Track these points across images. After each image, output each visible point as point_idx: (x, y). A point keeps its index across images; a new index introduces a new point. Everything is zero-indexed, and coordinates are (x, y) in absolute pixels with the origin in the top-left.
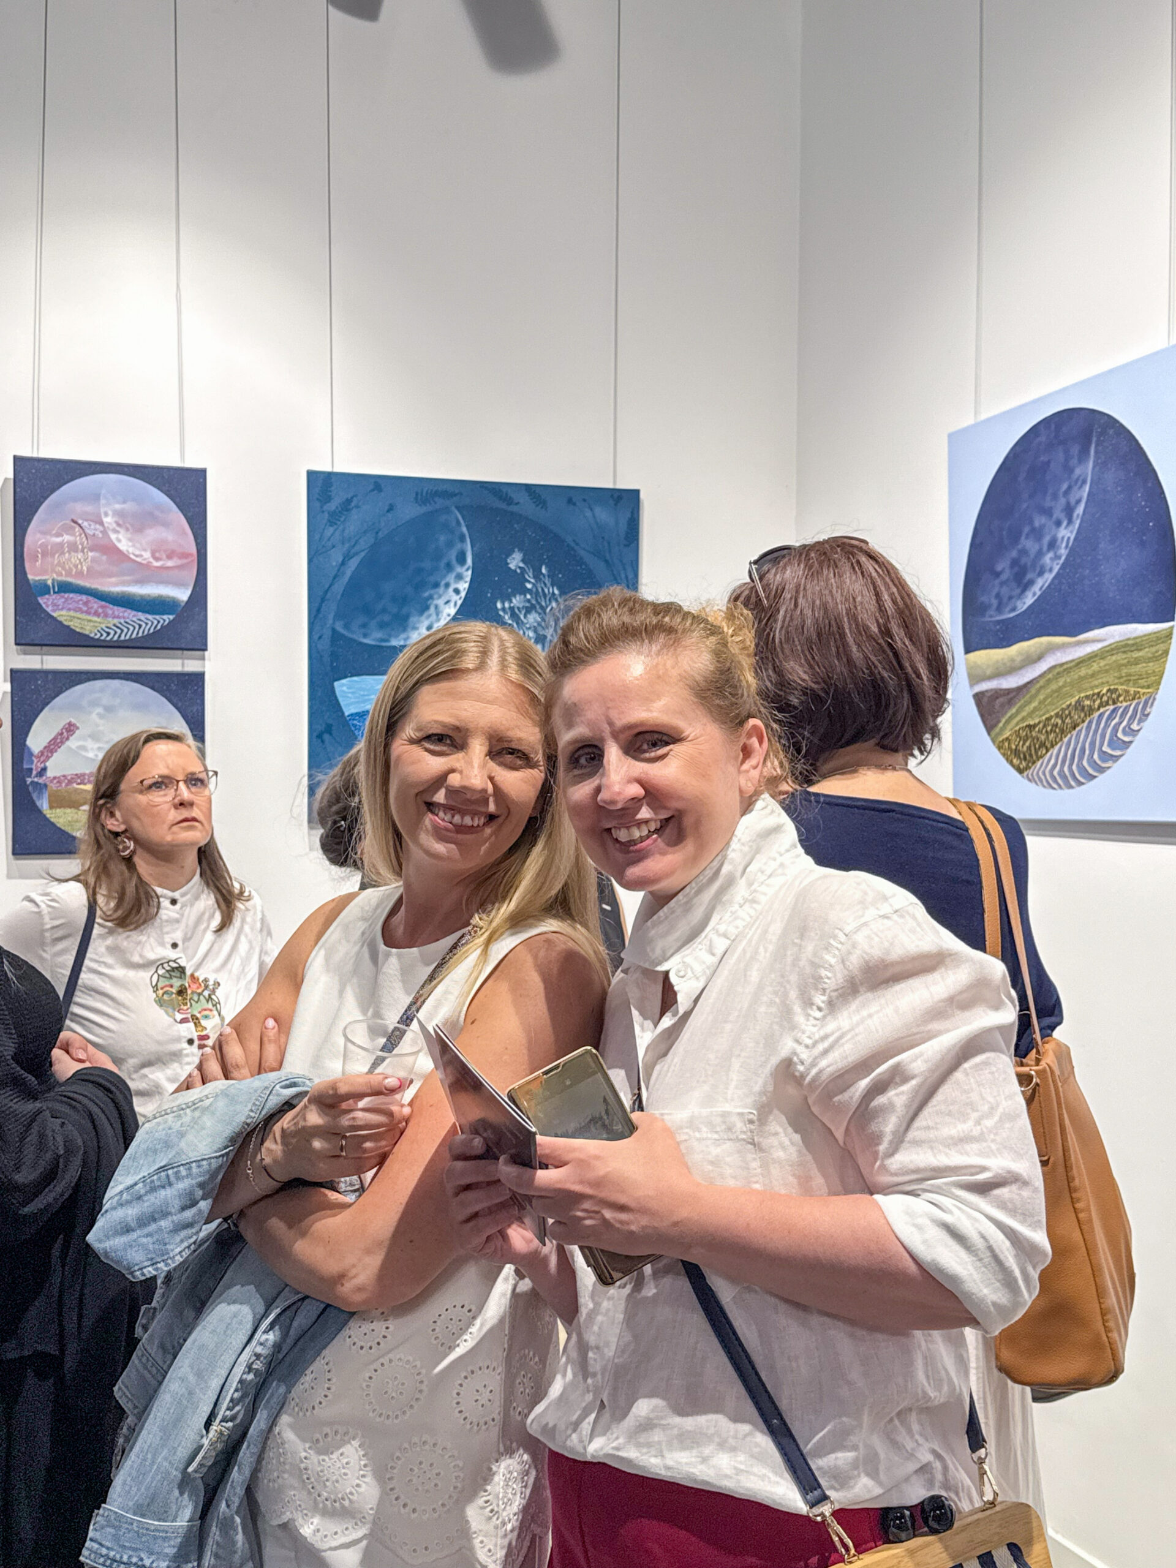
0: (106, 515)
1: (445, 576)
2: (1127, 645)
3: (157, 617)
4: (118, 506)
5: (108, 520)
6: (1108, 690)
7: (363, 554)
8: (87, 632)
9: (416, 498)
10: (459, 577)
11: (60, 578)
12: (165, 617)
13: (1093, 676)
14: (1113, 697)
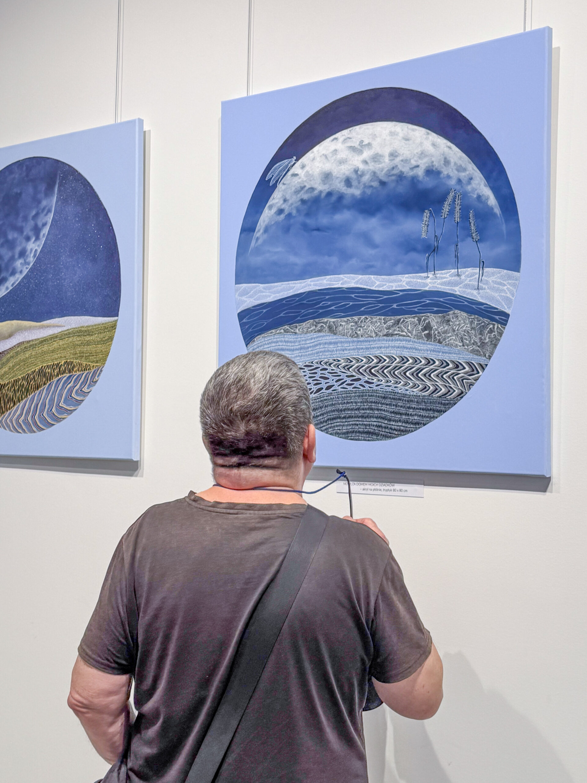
2: (81, 331)
6: (65, 363)
13: (53, 351)
14: (70, 367)
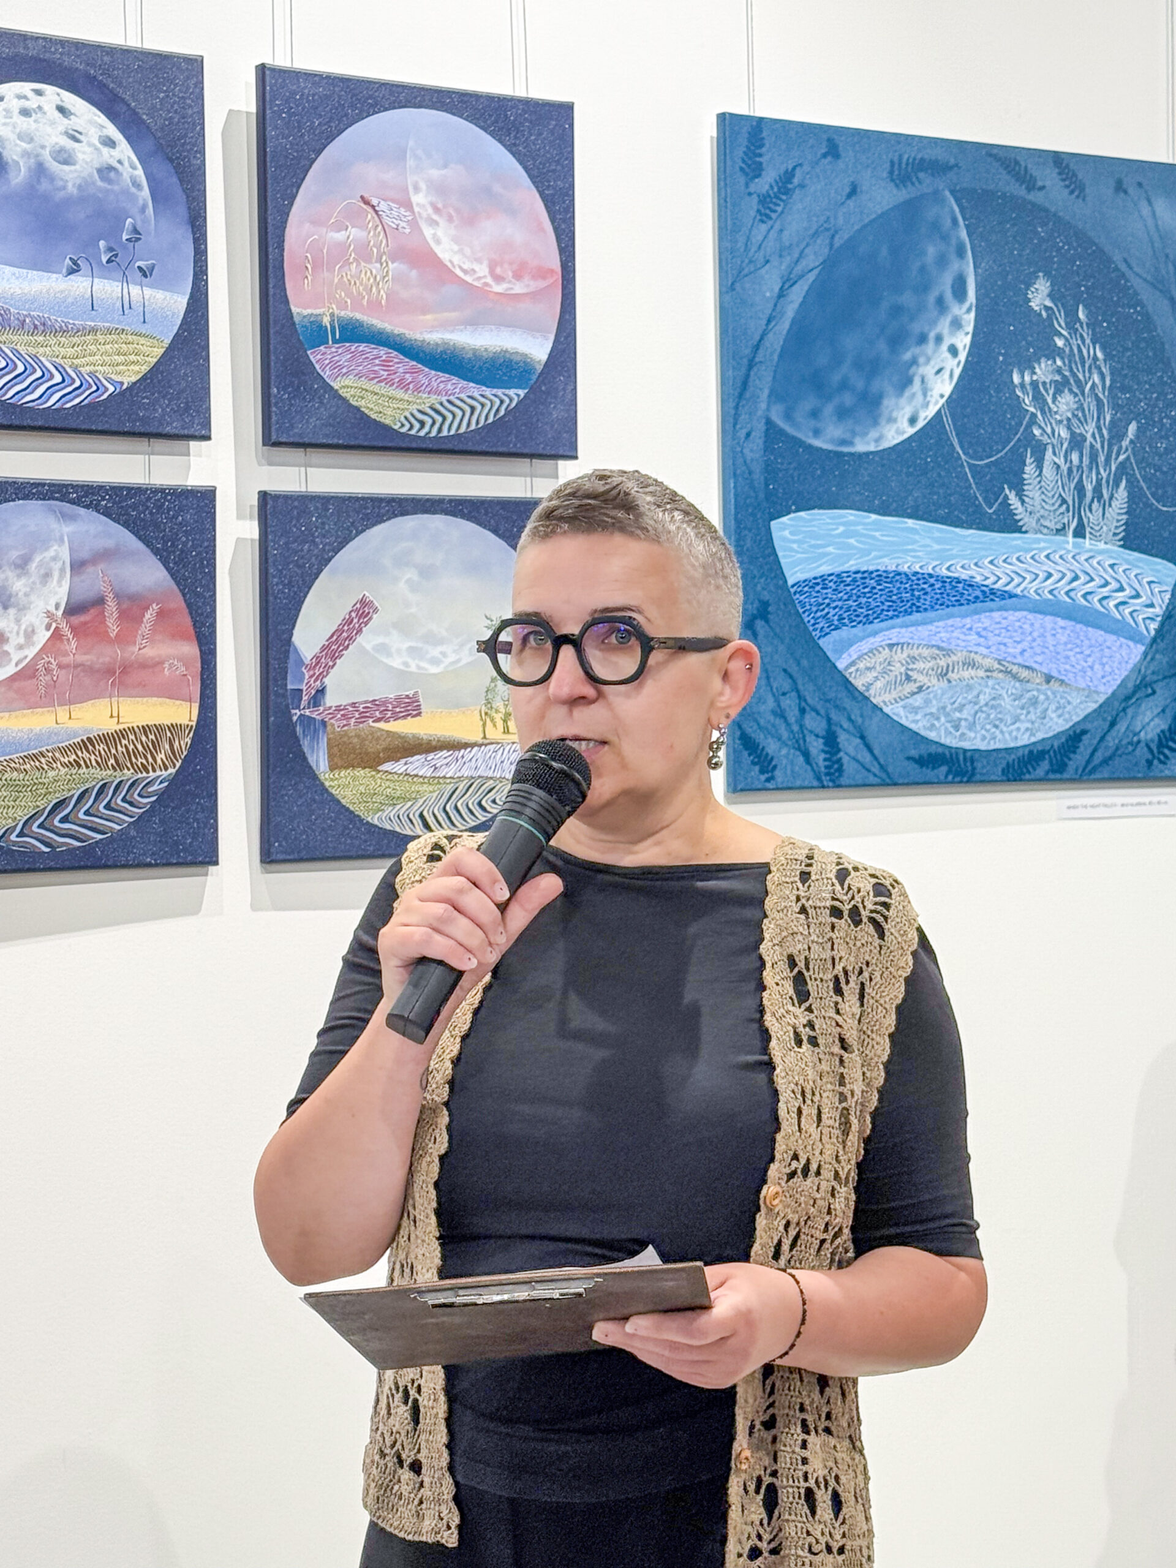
0: (417, 189)
1: (934, 323)
3: (499, 392)
4: (435, 173)
5: (419, 199)
7: (811, 277)
8: (387, 422)
9: (891, 172)
10: (957, 324)
11: (343, 313)
12: (512, 392)
